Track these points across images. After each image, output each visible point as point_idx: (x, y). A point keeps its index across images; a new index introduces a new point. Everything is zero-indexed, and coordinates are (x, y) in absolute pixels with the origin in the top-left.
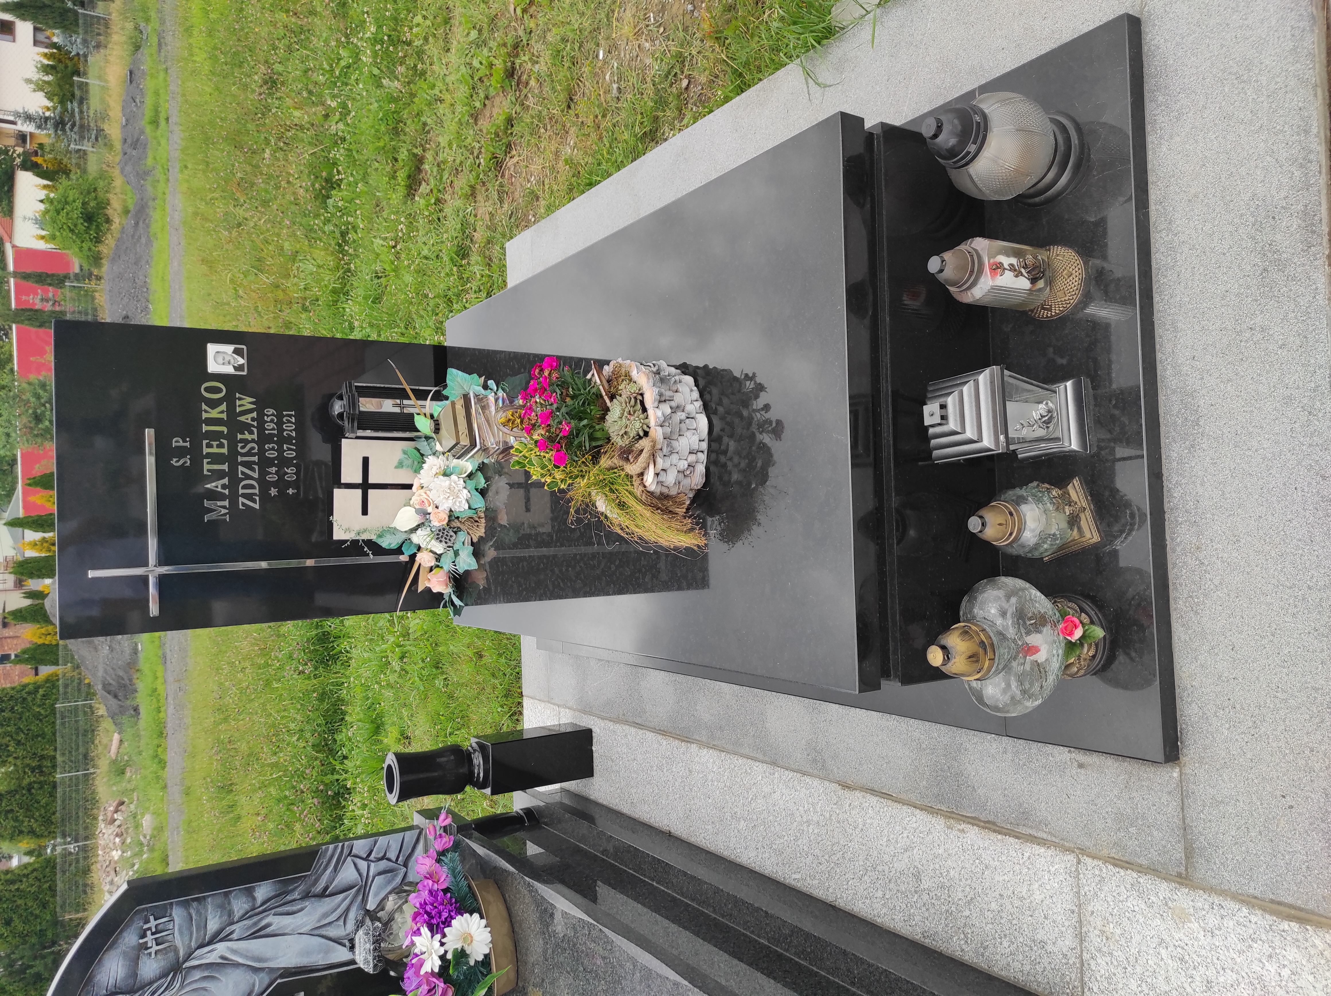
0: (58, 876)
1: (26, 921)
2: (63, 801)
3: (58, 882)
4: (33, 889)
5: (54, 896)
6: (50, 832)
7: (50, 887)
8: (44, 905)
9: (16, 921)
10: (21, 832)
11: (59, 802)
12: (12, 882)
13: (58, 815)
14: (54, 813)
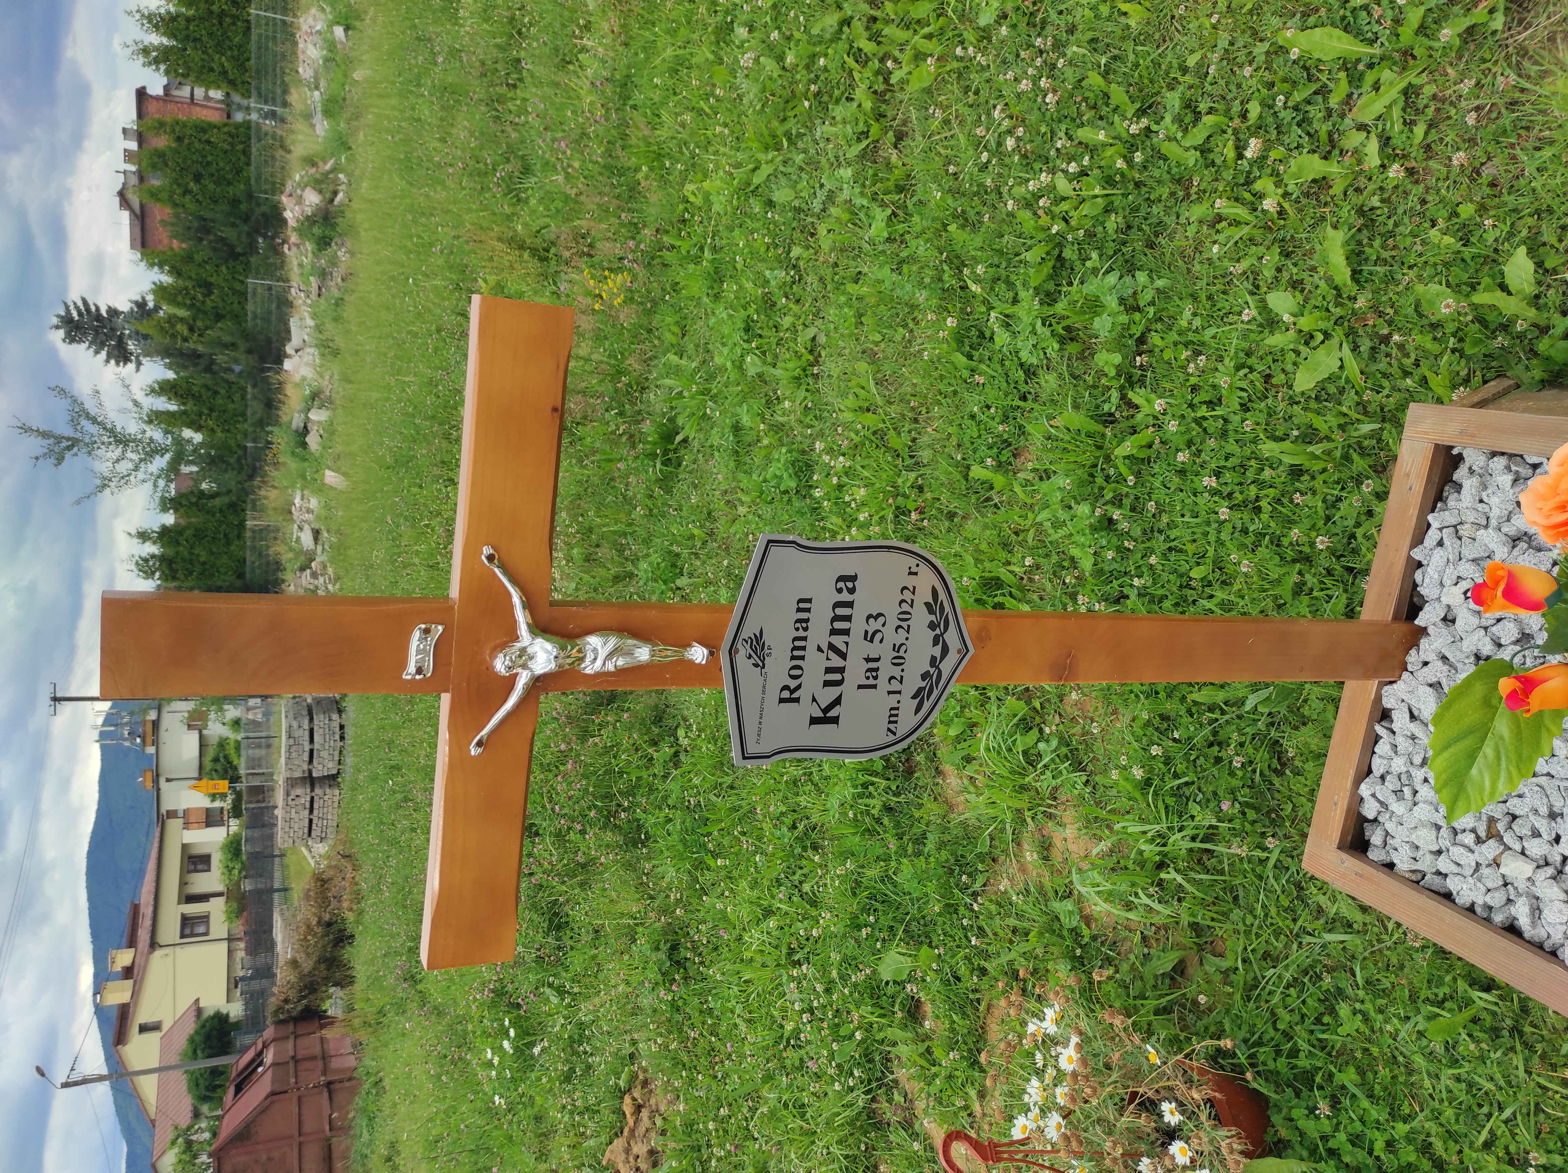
0: (253, 141)
1: (217, 183)
2: (259, 48)
3: (254, 150)
4: (226, 147)
5: (248, 164)
6: (243, 83)
7: (244, 152)
8: (238, 172)
9: (206, 182)
10: (211, 70)
11: (253, 46)
12: (204, 131)
13: (252, 62)
14: (248, 60)
